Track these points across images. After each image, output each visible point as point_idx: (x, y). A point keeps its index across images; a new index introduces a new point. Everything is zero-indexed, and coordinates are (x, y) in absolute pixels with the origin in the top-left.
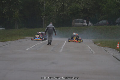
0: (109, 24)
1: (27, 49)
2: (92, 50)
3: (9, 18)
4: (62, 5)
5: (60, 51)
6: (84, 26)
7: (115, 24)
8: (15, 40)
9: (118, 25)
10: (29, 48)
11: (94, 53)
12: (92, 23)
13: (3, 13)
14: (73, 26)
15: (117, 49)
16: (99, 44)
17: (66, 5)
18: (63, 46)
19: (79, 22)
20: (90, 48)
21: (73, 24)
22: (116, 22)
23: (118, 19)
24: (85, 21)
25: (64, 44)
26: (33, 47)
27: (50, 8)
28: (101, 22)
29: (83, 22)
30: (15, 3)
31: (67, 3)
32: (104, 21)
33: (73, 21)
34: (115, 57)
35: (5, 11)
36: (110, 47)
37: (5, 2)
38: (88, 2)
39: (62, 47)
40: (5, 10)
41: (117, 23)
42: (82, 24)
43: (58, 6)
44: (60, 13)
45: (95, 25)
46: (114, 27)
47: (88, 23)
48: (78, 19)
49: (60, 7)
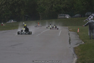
0: (81, 17)
3: (19, 15)
7: (84, 16)
12: (70, 16)
13: (16, 12)
14: (59, 19)
16: (71, 29)
17: (54, 5)
19: (62, 16)
23: (87, 13)
28: (76, 15)
30: (23, 5)
32: (78, 15)
33: (59, 15)
38: (67, 3)
41: (86, 16)
43: (49, 6)
44: (51, 11)
45: (72, 18)
48: (61, 14)
49: (50, 7)
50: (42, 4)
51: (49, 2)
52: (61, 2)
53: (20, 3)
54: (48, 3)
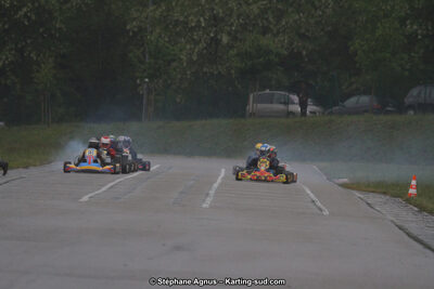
0: (382, 109)
1: (85, 198)
2: (319, 204)
3: (18, 86)
4: (212, 38)
5: (204, 205)
6: (290, 114)
7: (401, 109)
8: (42, 164)
9: (412, 112)
10: (90, 195)
11: (326, 213)
14: (253, 115)
15: (409, 200)
16: (345, 180)
17: (225, 39)
18: (216, 185)
19: (272, 103)
20: (312, 195)
21: (250, 107)
22: (408, 100)
23: (415, 92)
24: (295, 98)
25: (219, 180)
26: (104, 189)
27: (168, 48)
28: (351, 102)
29: (287, 102)
30: (41, 30)
31: (229, 34)
32: (365, 99)
33: (251, 96)
34: (400, 228)
35: (7, 59)
36: (385, 193)
37: (6, 27)
38: (303, 31)
39: (212, 192)
40: (4, 57)
41: (411, 107)
42: (282, 107)
43: (196, 43)
44: (205, 70)
45: (329, 114)
46: (398, 118)
47: (303, 105)
48: (268, 91)
49: (202, 45)
50: (158, 31)
51: (199, 21)
52: (267, 19)
53: (29, 19)
54: (193, 24)
